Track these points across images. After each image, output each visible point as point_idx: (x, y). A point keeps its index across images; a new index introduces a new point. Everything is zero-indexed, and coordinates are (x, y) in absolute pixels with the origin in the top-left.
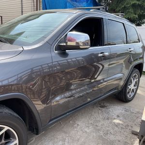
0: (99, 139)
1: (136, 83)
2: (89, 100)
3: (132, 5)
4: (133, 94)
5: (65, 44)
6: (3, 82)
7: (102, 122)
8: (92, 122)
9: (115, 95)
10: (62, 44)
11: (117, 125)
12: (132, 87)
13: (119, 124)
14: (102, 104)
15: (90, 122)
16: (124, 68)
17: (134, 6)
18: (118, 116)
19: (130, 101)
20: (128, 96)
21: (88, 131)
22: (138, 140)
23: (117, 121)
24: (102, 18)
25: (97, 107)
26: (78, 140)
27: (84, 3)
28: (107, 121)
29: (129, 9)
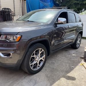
1: (80, 40)
3: (74, 3)
4: (79, 45)
5: (57, 22)
12: (78, 42)
14: (66, 50)
17: (75, 4)
18: (74, 53)
20: (77, 46)
21: (63, 58)
22: (83, 60)
26: (61, 60)
27: (49, 3)
28: (69, 55)
29: (73, 5)
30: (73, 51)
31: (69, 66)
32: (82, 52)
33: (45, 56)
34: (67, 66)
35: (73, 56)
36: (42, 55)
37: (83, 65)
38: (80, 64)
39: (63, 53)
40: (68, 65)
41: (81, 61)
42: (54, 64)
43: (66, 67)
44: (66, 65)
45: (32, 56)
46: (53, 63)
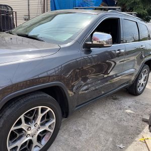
0: (115, 124)
1: (146, 78)
2: (103, 92)
4: (142, 88)
5: (91, 43)
6: (48, 72)
7: (116, 112)
8: (107, 111)
9: (126, 88)
10: (88, 43)
11: (129, 114)
12: (142, 81)
13: (131, 113)
14: (114, 97)
15: (105, 111)
16: (136, 65)
18: (129, 107)
19: (139, 94)
20: (138, 90)
21: (104, 118)
22: (148, 126)
23: (129, 111)
24: (119, 18)
25: (110, 99)
26: (97, 125)
28: (119, 111)
29: (139, 4)
30: (130, 100)
31: (114, 142)
32: (147, 104)
33: (54, 121)
34: (108, 143)
35: (127, 113)
36: (46, 120)
37: (145, 142)
38: (139, 139)
39: (107, 104)
40: (111, 139)
41: (143, 129)
42: (80, 136)
43: (105, 146)
44: (107, 141)
45: (13, 129)
46: (79, 131)
